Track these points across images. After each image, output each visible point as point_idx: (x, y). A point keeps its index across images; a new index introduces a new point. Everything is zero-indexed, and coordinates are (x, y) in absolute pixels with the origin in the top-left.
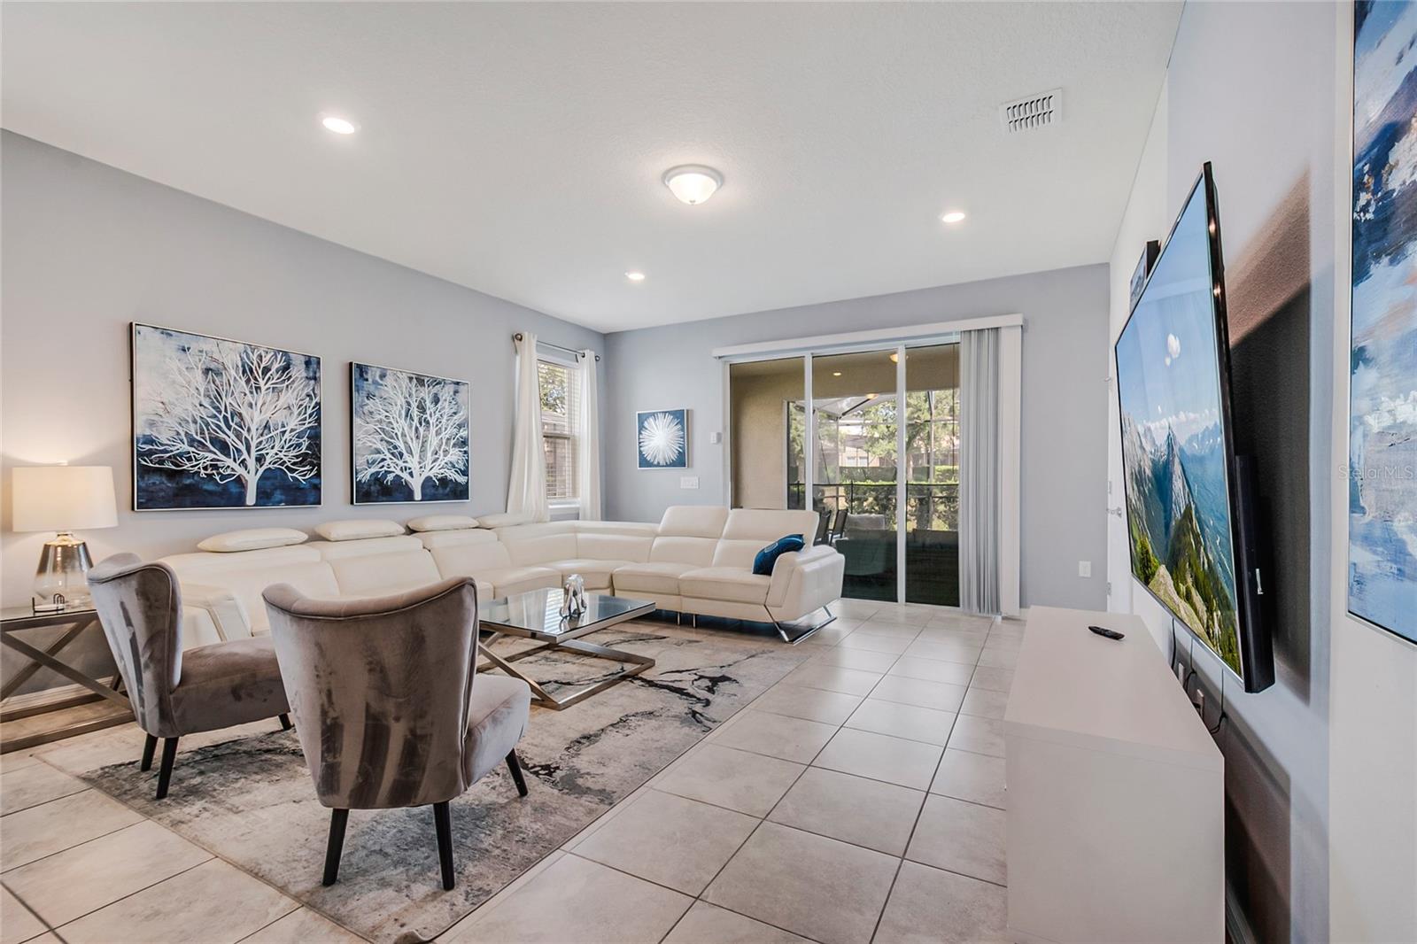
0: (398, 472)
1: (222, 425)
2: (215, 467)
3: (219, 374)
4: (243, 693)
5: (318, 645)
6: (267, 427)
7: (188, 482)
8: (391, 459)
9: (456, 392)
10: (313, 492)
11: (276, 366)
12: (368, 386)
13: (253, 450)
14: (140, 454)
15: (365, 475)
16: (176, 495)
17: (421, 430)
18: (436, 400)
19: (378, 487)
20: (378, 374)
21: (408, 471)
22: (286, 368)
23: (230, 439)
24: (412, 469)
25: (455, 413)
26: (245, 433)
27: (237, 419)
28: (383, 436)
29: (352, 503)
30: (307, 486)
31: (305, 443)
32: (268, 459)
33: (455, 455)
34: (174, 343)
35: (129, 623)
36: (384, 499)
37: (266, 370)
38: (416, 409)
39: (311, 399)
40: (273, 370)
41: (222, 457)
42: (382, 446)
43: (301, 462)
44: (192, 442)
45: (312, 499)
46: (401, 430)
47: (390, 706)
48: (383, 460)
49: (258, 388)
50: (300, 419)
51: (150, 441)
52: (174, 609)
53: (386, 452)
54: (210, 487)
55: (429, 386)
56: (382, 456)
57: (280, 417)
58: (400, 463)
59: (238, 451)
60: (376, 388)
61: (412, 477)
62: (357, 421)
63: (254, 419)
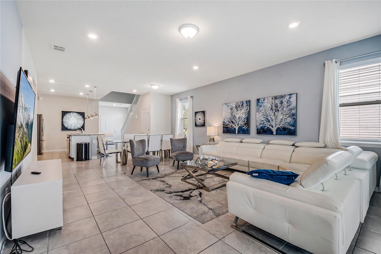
0: (268, 126)
1: (233, 118)
2: (232, 126)
3: (232, 109)
6: (239, 118)
7: (228, 129)
8: (266, 123)
9: (290, 98)
10: (247, 131)
11: (241, 105)
12: (260, 104)
13: (237, 123)
14: (224, 124)
15: (259, 127)
16: (227, 131)
17: (276, 113)
18: (282, 103)
19: (262, 130)
20: (263, 100)
21: (271, 126)
22: (243, 105)
23: (234, 121)
24: (273, 125)
25: (290, 105)
26: (236, 119)
27: (235, 117)
28: (264, 116)
30: (246, 130)
31: (246, 120)
32: (239, 124)
33: (289, 120)
34: (227, 105)
36: (264, 134)
37: (239, 106)
38: (274, 107)
39: (247, 110)
40: (240, 106)
41: (233, 124)
42: (263, 119)
43: (245, 125)
44: (229, 122)
45: (247, 133)
46: (269, 114)
48: (264, 123)
49: (238, 110)
50: (245, 115)
53: (265, 121)
54: (231, 130)
55: (279, 99)
56: (264, 122)
57: (241, 116)
58: (269, 124)
59: (235, 123)
60: (262, 104)
61: (273, 128)
62: (257, 113)
63: (237, 116)
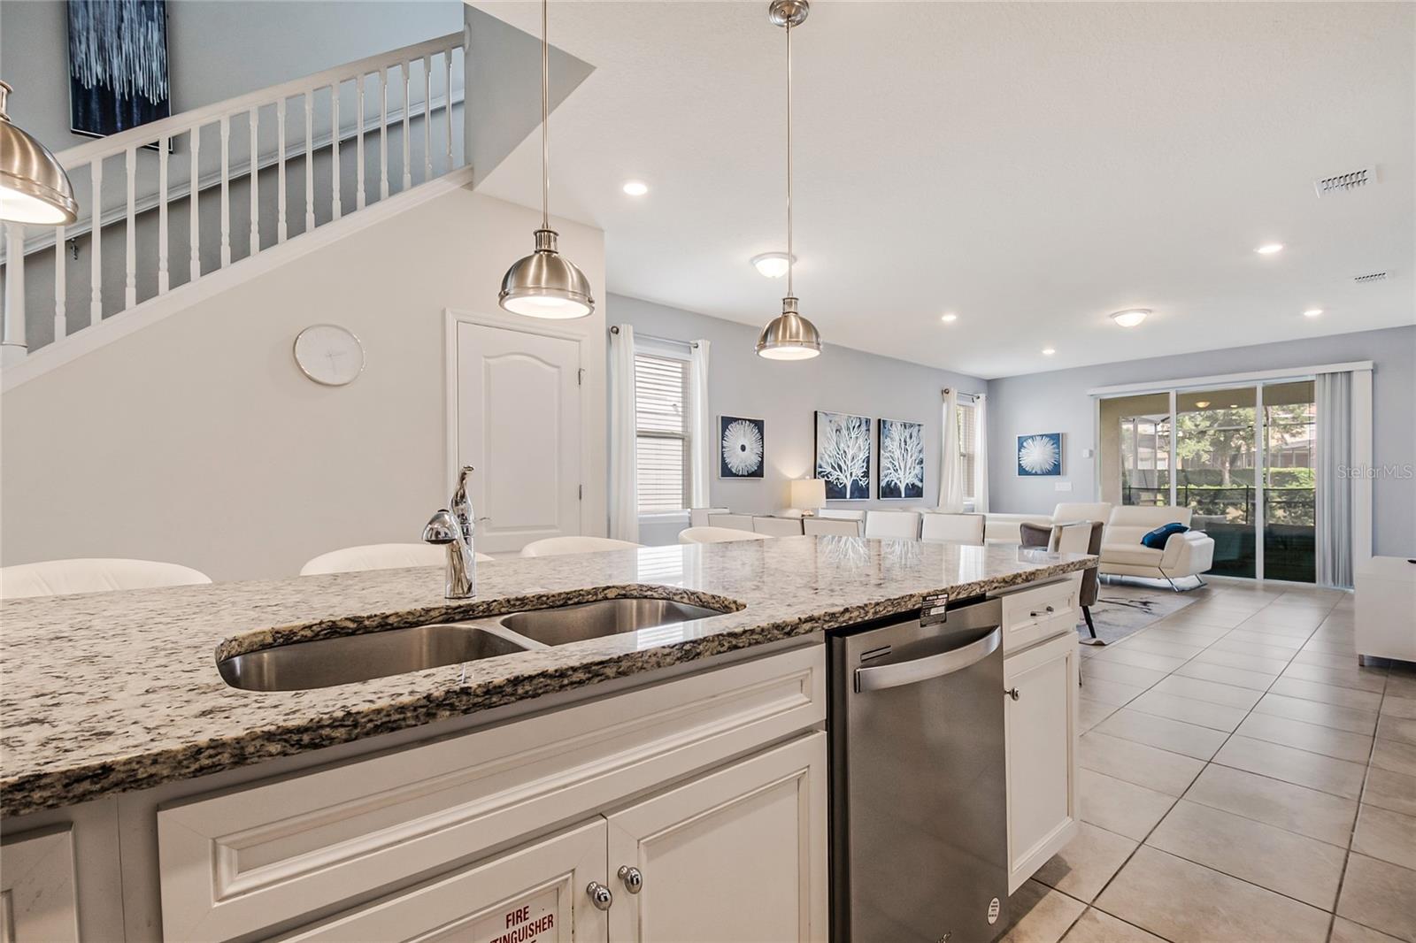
0: (896, 481)
3: (840, 431)
6: (854, 457)
8: (894, 473)
9: (919, 431)
10: (866, 492)
11: (857, 425)
12: (885, 432)
13: (849, 470)
14: (818, 474)
15: (883, 484)
17: (905, 455)
18: (911, 437)
19: (888, 489)
21: (900, 480)
23: (843, 465)
25: (918, 444)
26: (847, 462)
27: (845, 454)
28: (891, 459)
29: (879, 498)
30: (864, 489)
31: (865, 465)
32: (854, 474)
33: (918, 470)
34: (828, 419)
36: (891, 496)
37: (854, 427)
38: (903, 443)
41: (841, 474)
42: (890, 465)
43: (864, 476)
45: (865, 496)
46: (897, 456)
48: (890, 474)
49: (851, 438)
50: (863, 452)
51: (820, 467)
53: (892, 469)
55: (908, 429)
56: (890, 471)
57: (857, 453)
58: (897, 475)
59: (845, 470)
60: (888, 432)
61: (901, 483)
62: (882, 452)
63: (850, 454)
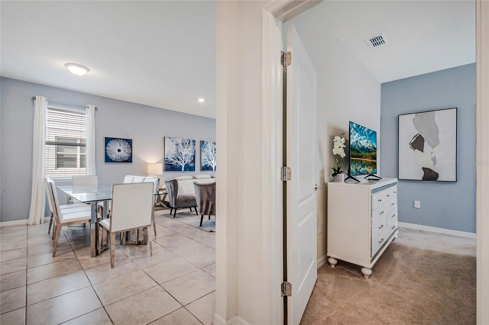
0: (210, 164)
1: (178, 155)
2: (177, 163)
3: (178, 145)
4: (186, 201)
5: (201, 189)
6: (186, 155)
7: (173, 166)
12: (204, 145)
13: (183, 160)
14: (166, 161)
15: (203, 165)
16: (171, 169)
17: (215, 154)
20: (206, 143)
22: (189, 143)
23: (180, 158)
24: (213, 164)
26: (182, 157)
27: (181, 154)
28: (207, 156)
29: (201, 171)
31: (193, 158)
34: (171, 140)
35: (171, 188)
37: (186, 143)
38: (214, 150)
39: (194, 149)
41: (178, 161)
42: (207, 158)
44: (174, 159)
45: (193, 170)
47: (210, 199)
48: (207, 161)
49: (184, 147)
51: (167, 159)
52: (178, 187)
54: (176, 167)
57: (188, 153)
58: (210, 162)
59: (181, 160)
60: (206, 146)
62: (202, 153)
63: (184, 154)
